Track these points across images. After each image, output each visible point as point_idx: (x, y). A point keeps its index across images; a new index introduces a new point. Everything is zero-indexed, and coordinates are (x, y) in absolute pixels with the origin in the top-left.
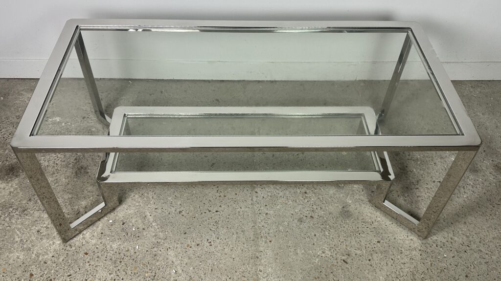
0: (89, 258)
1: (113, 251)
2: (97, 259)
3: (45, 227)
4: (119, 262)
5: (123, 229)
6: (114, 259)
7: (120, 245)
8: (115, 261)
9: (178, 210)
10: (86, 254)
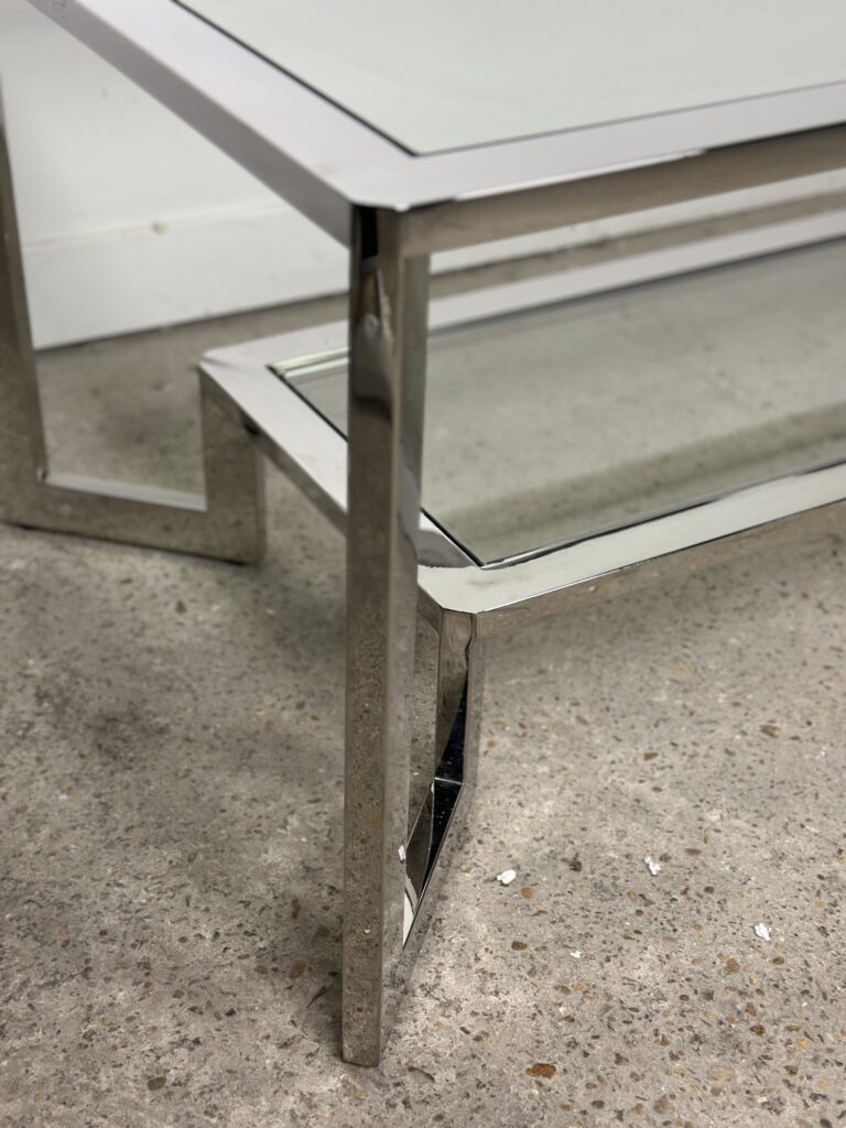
0: (580, 1084)
1: (661, 997)
2: (623, 1071)
3: (175, 1045)
4: (753, 1037)
5: (598, 887)
6: (711, 1033)
7: (664, 960)
8: (727, 1036)
9: (753, 727)
10: (544, 1070)
